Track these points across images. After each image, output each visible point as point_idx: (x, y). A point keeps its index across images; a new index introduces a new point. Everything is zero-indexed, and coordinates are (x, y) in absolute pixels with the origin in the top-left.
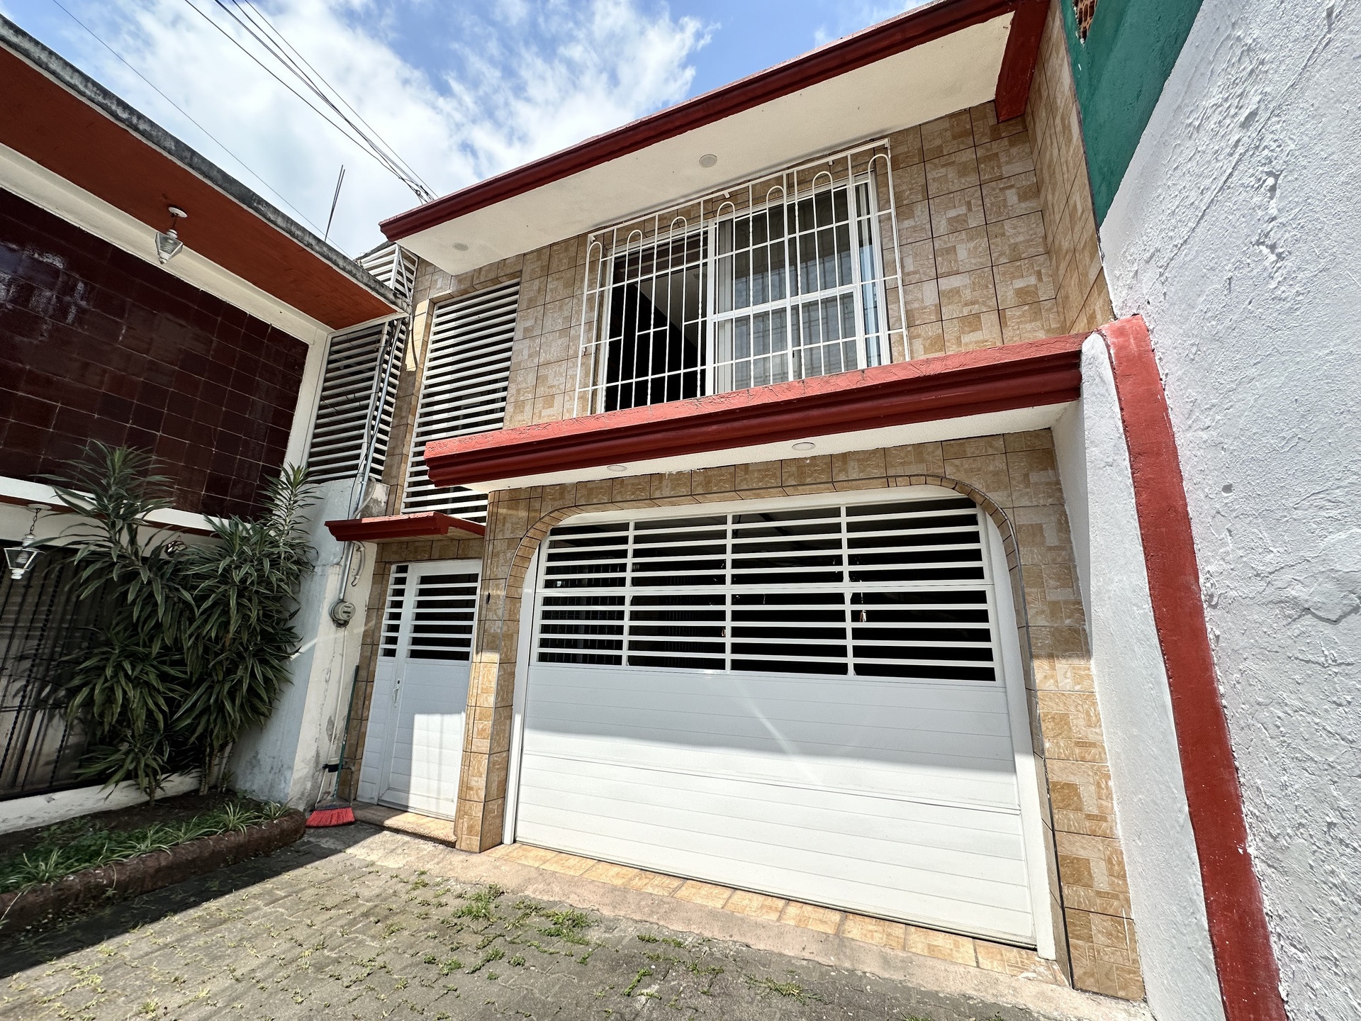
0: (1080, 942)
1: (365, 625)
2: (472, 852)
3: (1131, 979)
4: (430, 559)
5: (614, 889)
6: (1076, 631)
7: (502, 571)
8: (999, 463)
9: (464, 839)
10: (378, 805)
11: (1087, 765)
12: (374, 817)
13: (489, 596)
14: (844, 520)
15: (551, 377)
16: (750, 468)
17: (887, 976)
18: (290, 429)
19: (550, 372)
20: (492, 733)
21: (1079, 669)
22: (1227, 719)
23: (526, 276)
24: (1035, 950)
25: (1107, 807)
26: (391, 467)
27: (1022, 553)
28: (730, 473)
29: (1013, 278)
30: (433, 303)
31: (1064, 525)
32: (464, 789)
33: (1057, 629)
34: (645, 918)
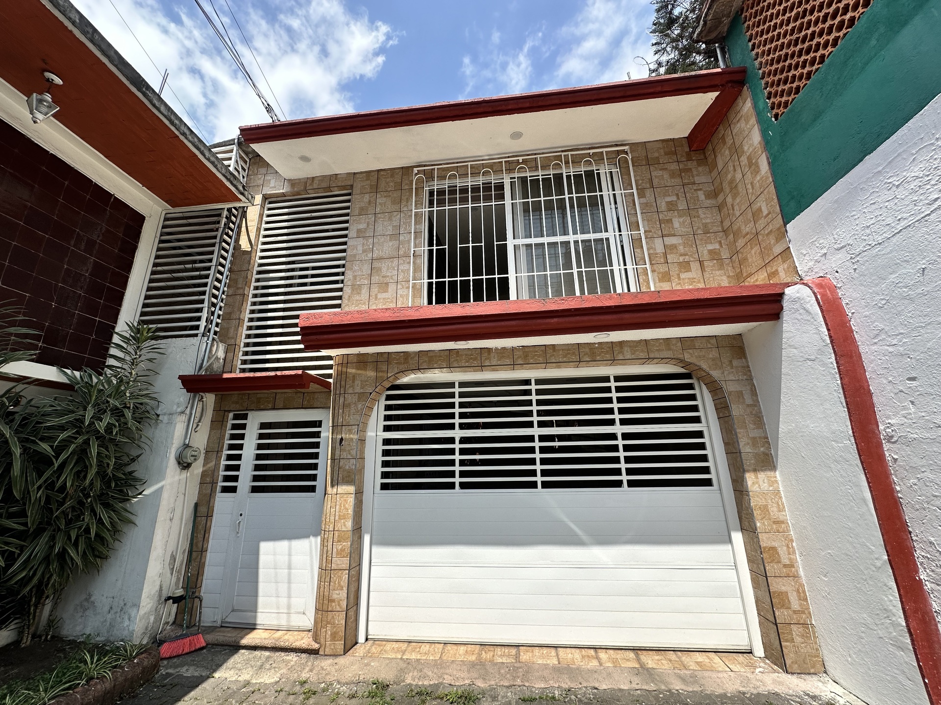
0: (788, 644)
1: (204, 466)
2: (335, 656)
3: (816, 661)
4: (274, 409)
5: (473, 665)
6: (767, 455)
7: (352, 419)
8: (714, 354)
9: (327, 645)
10: (222, 627)
11: (781, 534)
12: (227, 638)
13: (342, 439)
14: (613, 384)
15: (384, 270)
16: (556, 348)
17: (691, 690)
18: (125, 289)
19: (384, 265)
20: (351, 552)
21: (771, 477)
22: (901, 505)
23: (356, 190)
24: (751, 653)
25: (793, 559)
26: (228, 329)
27: (733, 408)
28: (542, 351)
29: (706, 243)
30: (265, 198)
31: (754, 392)
32: (326, 602)
33: (756, 453)
34: (512, 683)
